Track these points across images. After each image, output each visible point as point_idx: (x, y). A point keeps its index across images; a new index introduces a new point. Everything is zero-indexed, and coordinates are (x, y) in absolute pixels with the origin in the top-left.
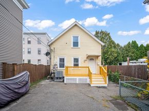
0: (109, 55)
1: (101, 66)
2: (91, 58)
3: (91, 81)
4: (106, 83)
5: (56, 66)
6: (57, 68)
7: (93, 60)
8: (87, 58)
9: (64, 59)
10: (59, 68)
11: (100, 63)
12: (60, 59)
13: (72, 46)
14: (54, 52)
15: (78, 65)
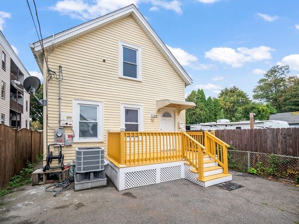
5: (67, 133)
6: (72, 137)
10: (77, 139)
13: (121, 75)
14: (60, 81)
15: (136, 128)
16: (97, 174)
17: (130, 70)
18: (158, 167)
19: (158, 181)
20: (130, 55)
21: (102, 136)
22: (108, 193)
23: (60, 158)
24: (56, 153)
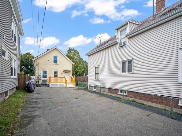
0: (79, 69)
1: (72, 77)
2: (66, 72)
3: (66, 85)
4: (74, 86)
5: (40, 77)
6: (41, 78)
7: (67, 73)
8: (63, 71)
9: (46, 71)
10: (42, 78)
11: (71, 75)
12: (43, 71)
13: (53, 63)
14: (38, 66)
15: (57, 76)
16: (46, 85)
17: (55, 62)
18: (58, 84)
19: (58, 86)
20: (55, 58)
21: (48, 78)
22: (47, 88)
23: (38, 82)
24: (37, 81)
